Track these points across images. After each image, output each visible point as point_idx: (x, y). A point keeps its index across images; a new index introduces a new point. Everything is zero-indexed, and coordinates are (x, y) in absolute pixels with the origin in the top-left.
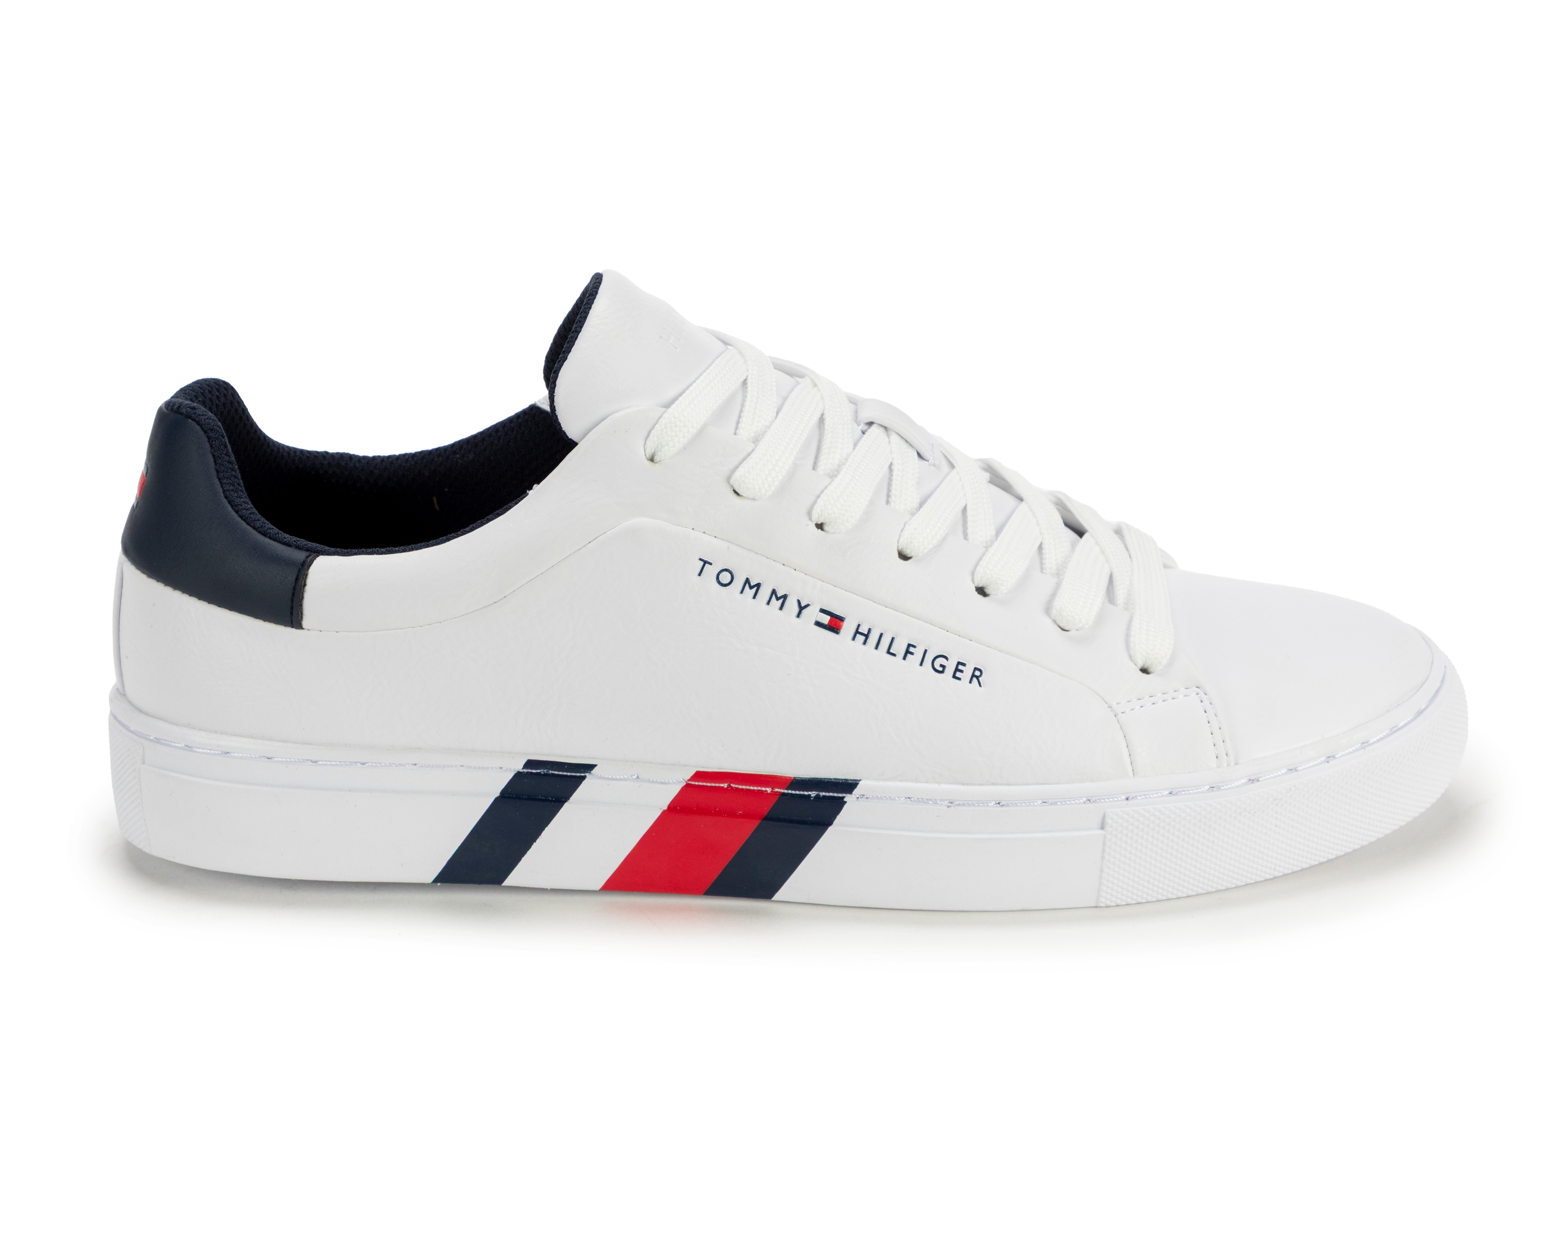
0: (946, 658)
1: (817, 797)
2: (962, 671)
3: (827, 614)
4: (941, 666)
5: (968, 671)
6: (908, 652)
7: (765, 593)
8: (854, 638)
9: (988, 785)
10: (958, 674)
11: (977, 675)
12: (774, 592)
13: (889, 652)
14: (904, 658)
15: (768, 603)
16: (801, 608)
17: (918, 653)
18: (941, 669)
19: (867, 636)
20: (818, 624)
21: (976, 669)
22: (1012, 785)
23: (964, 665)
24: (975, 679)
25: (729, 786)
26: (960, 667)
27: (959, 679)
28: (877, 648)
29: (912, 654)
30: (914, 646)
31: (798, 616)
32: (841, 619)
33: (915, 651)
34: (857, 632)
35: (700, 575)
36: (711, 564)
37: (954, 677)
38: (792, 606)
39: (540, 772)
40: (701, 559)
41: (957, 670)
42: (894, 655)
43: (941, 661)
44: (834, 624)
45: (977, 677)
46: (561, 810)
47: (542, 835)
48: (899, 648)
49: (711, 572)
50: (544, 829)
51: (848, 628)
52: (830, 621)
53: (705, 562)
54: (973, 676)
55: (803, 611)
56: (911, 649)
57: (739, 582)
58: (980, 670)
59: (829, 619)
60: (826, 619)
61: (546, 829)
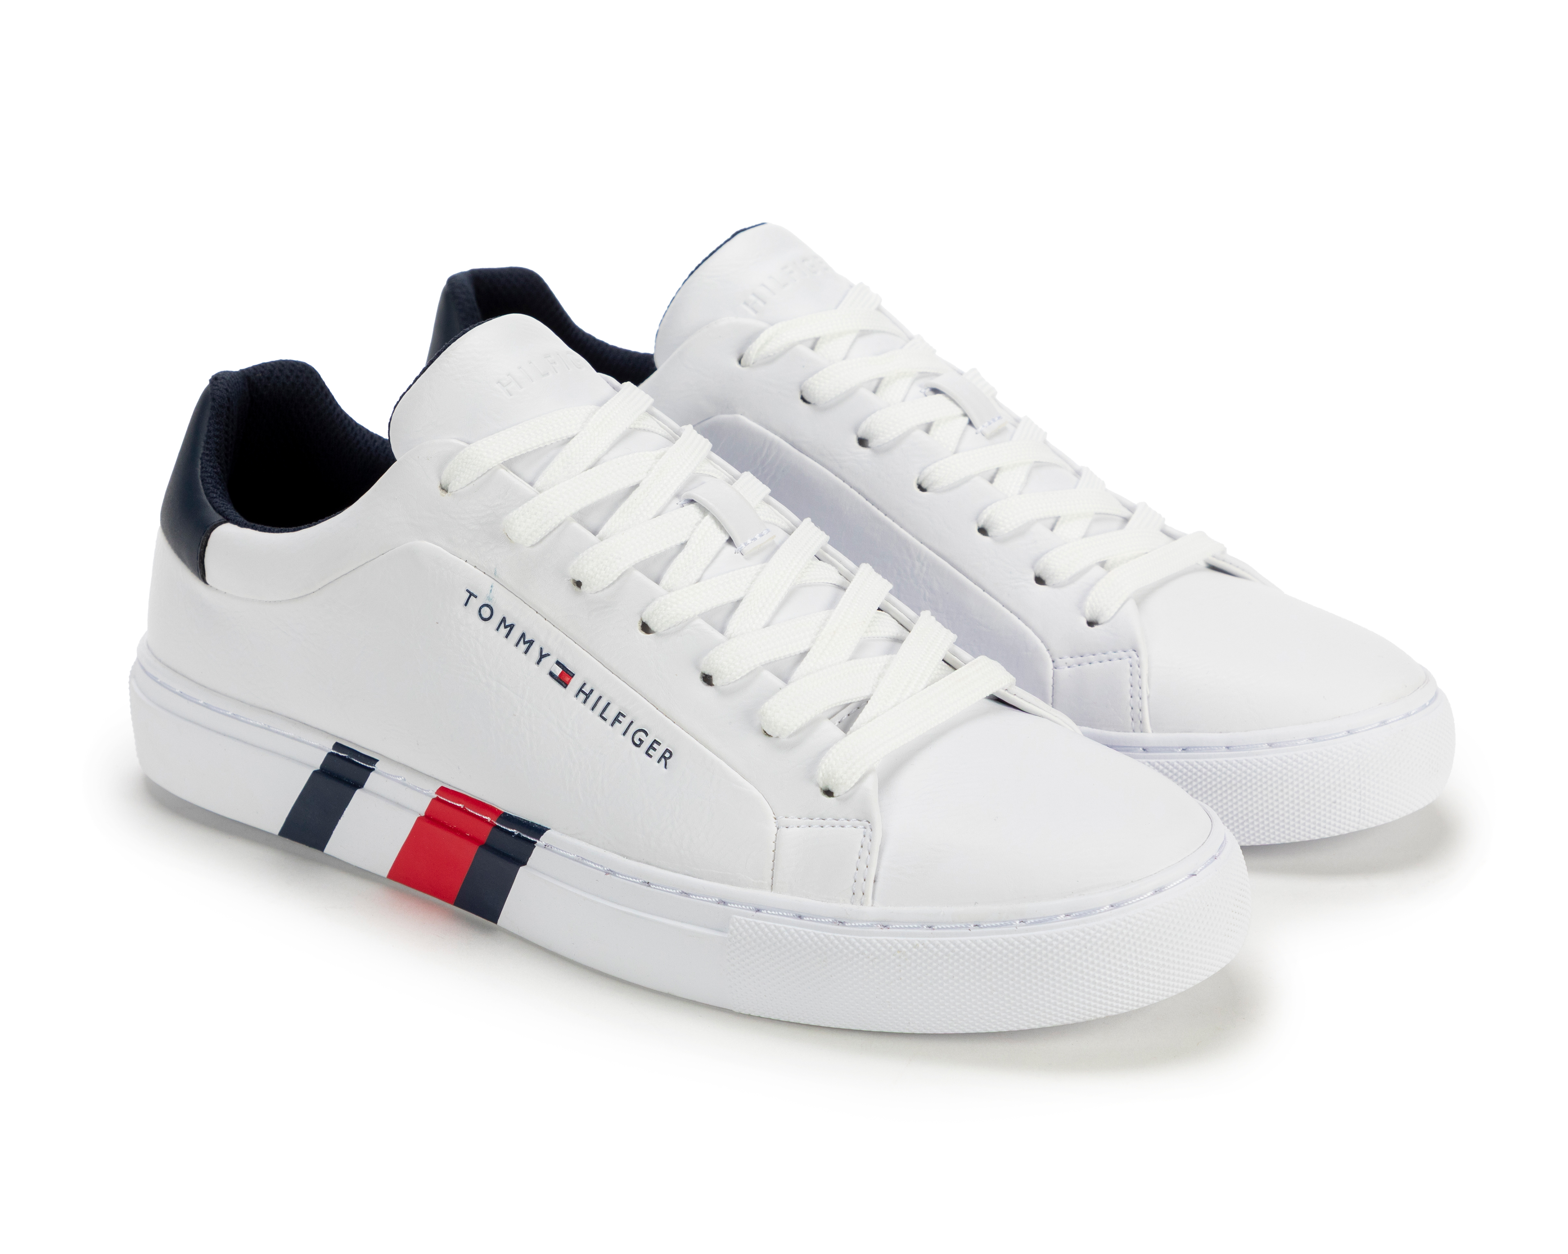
0: (647, 734)
1: (519, 836)
2: (655, 749)
3: (560, 667)
4: (640, 740)
5: (660, 750)
6: (616, 720)
7: (516, 634)
8: (577, 695)
9: (644, 863)
10: (651, 752)
11: (666, 757)
12: (523, 635)
13: (601, 716)
14: (612, 725)
15: (517, 645)
16: (542, 656)
17: (625, 722)
18: (638, 742)
19: (588, 696)
20: (551, 674)
21: (667, 750)
22: (662, 868)
23: (659, 744)
24: (663, 760)
25: (464, 808)
26: (655, 746)
27: (650, 756)
28: (593, 709)
29: (620, 722)
30: (624, 716)
31: (538, 663)
32: (572, 675)
33: (623, 720)
34: (581, 690)
35: (466, 604)
36: (476, 597)
37: (647, 753)
38: (535, 651)
39: (345, 756)
40: (467, 591)
41: (651, 747)
42: (605, 719)
43: (641, 735)
44: (564, 677)
45: (666, 759)
46: (354, 795)
47: (344, 814)
48: (611, 714)
49: (475, 603)
50: (345, 810)
51: (575, 684)
52: (561, 674)
53: (471, 594)
54: (663, 756)
55: (543, 659)
56: (621, 718)
57: (496, 620)
58: (671, 753)
59: (561, 672)
60: (558, 671)
61: (347, 809)
